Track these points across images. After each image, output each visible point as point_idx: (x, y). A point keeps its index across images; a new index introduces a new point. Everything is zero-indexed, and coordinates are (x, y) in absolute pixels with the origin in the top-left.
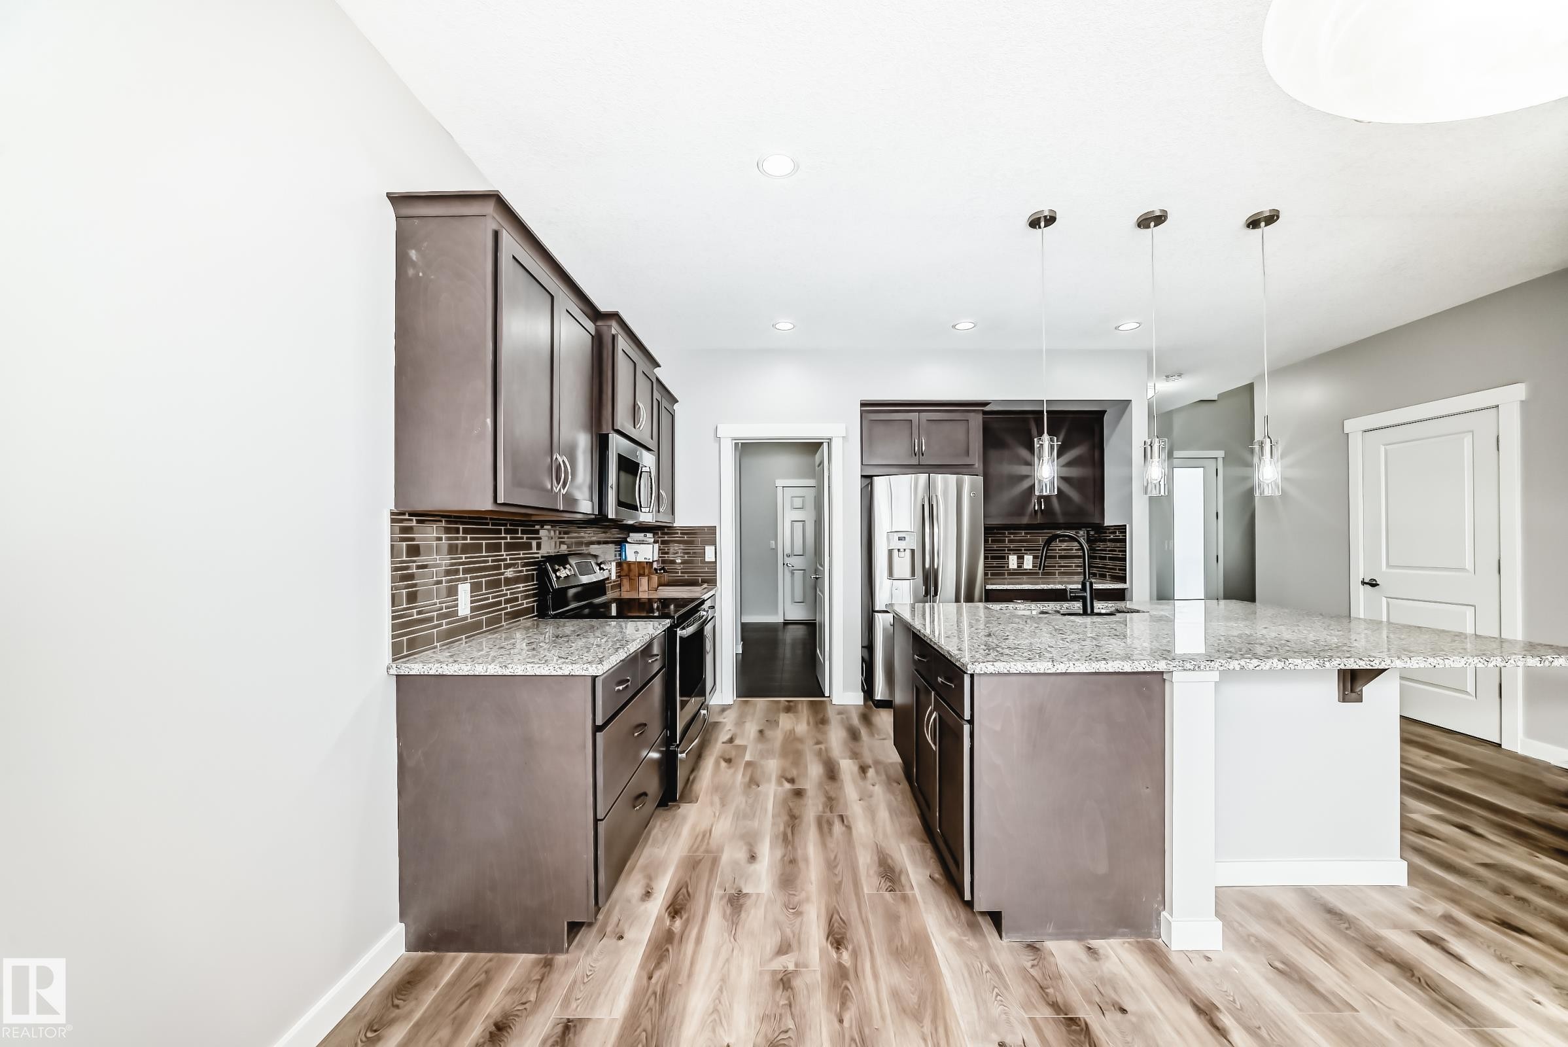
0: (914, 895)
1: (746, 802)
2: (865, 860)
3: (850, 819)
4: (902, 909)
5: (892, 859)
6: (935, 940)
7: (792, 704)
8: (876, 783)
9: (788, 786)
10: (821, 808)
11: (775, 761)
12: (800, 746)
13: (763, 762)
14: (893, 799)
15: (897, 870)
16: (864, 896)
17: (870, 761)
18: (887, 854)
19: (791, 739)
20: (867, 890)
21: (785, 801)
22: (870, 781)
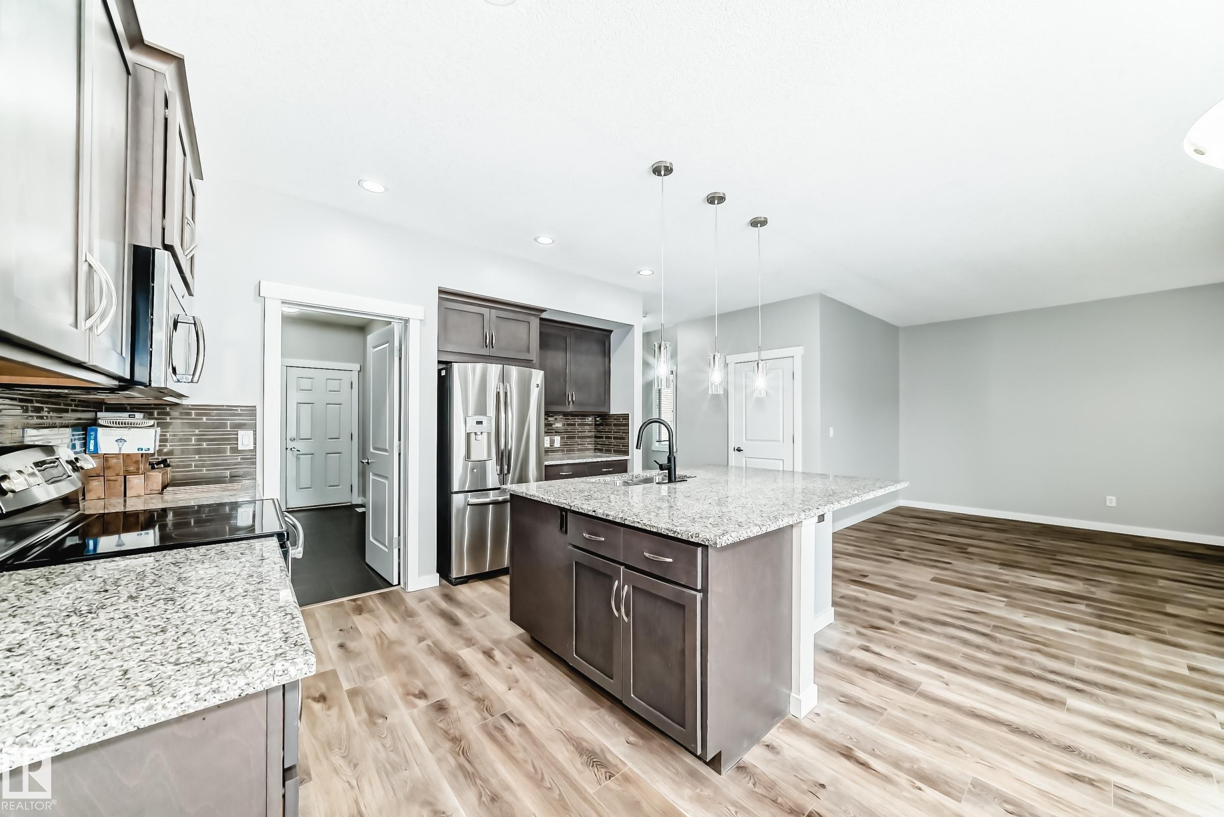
0: (630, 769)
1: (384, 746)
2: (563, 754)
3: (516, 715)
4: (632, 790)
5: (586, 741)
6: (681, 807)
7: (359, 602)
8: (511, 665)
9: (422, 703)
10: (478, 716)
11: (385, 677)
12: (403, 650)
13: (370, 684)
14: (536, 674)
15: (598, 751)
16: (592, 797)
17: (489, 644)
18: (577, 738)
19: (385, 645)
20: (591, 789)
21: (432, 724)
22: (504, 666)
